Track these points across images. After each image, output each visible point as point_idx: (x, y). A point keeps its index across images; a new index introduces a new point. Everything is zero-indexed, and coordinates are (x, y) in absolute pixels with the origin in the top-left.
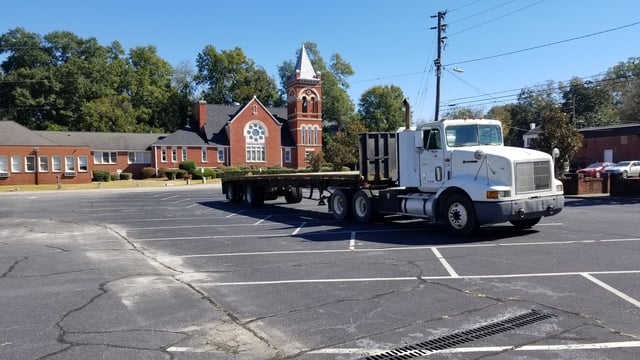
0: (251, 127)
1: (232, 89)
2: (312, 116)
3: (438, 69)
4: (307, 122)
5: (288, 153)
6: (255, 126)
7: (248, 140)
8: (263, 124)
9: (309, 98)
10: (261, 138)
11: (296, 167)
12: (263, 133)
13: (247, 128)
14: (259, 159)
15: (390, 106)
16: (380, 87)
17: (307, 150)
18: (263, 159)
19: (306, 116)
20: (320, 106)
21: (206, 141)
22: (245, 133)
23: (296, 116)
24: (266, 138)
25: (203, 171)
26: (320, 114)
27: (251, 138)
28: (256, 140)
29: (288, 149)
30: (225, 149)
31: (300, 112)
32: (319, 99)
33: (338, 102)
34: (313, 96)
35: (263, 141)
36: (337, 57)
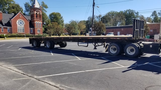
0: (19, 21)
1: (8, 9)
2: (39, 19)
3: (94, 5)
4: (38, 21)
5: (32, 30)
6: (21, 21)
7: (18, 25)
8: (23, 21)
9: (38, 13)
10: (22, 25)
11: (35, 34)
12: (23, 23)
13: (17, 22)
14: (22, 32)
15: (58, 18)
16: (55, 13)
17: (38, 29)
18: (24, 32)
19: (37, 19)
20: (41, 16)
21: (3, 25)
22: (17, 23)
23: (34, 19)
24: (24, 25)
25: (5, 35)
26: (42, 18)
27: (19, 25)
28: (21, 25)
29: (32, 29)
30: (10, 28)
31: (35, 17)
32: (41, 14)
33: (44, 15)
34: (39, 13)
35: (23, 26)
36: (43, 2)
